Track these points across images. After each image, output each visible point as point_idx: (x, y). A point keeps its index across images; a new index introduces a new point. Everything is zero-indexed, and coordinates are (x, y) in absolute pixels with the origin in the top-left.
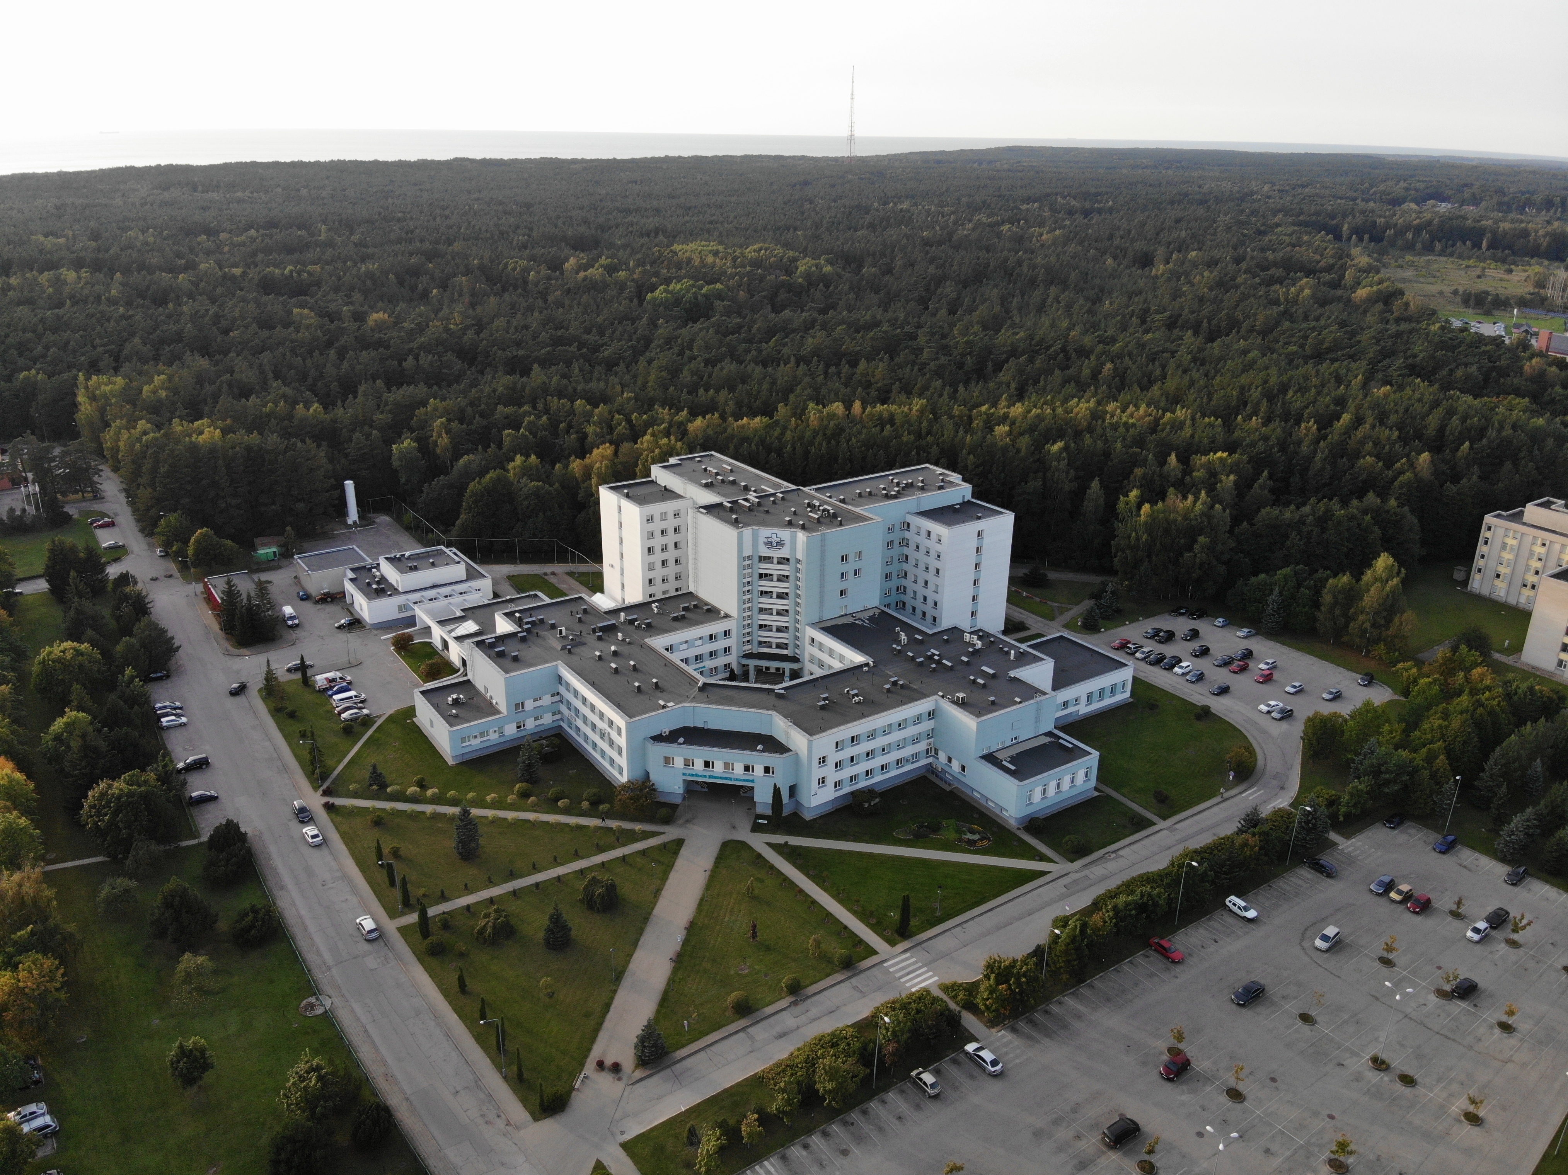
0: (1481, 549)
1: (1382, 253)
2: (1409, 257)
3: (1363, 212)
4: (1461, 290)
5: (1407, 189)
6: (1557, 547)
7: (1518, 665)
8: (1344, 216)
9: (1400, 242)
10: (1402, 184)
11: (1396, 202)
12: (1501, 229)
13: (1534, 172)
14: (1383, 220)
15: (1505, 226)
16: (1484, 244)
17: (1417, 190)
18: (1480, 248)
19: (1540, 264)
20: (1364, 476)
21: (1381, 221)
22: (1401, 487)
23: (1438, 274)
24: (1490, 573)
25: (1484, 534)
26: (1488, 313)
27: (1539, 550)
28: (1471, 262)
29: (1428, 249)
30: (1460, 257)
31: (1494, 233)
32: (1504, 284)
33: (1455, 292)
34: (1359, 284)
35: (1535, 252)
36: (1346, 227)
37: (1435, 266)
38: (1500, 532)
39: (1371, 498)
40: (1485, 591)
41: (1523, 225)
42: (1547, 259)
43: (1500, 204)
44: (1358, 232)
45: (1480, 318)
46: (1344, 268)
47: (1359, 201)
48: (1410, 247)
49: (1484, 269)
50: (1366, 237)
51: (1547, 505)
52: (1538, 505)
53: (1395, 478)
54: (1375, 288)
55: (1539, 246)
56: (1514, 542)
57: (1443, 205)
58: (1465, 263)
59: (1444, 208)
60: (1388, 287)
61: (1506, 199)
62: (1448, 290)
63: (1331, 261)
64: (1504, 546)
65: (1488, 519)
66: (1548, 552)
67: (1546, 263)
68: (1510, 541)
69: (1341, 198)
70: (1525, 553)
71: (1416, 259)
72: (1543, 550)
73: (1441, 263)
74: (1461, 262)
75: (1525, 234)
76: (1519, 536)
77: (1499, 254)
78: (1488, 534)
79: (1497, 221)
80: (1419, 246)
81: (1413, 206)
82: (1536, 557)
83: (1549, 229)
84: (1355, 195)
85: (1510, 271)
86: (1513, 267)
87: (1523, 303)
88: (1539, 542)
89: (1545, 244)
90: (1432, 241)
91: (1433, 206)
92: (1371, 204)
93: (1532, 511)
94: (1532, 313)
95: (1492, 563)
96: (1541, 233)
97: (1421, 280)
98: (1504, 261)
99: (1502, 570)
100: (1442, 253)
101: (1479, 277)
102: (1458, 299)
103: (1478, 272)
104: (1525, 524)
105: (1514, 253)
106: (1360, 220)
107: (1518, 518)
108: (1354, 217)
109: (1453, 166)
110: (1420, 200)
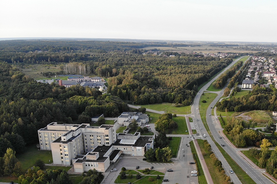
0: (40, 139)
1: (23, 65)
2: (30, 65)
3: (17, 55)
4: (43, 72)
5: (29, 48)
6: (57, 134)
7: (53, 165)
8: (12, 56)
9: (27, 62)
10: (28, 47)
11: (27, 52)
12: (52, 56)
13: (62, 42)
14: (22, 56)
15: (53, 55)
16: (49, 60)
17: (32, 48)
18: (48, 61)
19: (63, 64)
20: (4, 128)
21: (21, 57)
22: (14, 128)
23: (38, 69)
24: (44, 144)
25: (39, 135)
26: (50, 77)
27: (53, 136)
28: (46, 65)
29: (35, 63)
30: (43, 64)
31: (51, 57)
32: (54, 70)
33: (41, 73)
34: (13, 74)
35: (61, 61)
36: (12, 59)
37: (37, 67)
38: (43, 134)
39: (7, 134)
40: (45, 149)
41: (57, 55)
42: (65, 62)
43: (53, 50)
44: (16, 60)
45: (48, 79)
46: (9, 70)
47: (16, 52)
48: (30, 63)
49: (49, 66)
50: (18, 61)
51: (52, 125)
52: (50, 125)
53: (13, 126)
54: (17, 75)
55: (62, 60)
56: (47, 135)
57: (40, 51)
58: (45, 65)
59: (40, 52)
60: (21, 74)
61: (54, 49)
62: (39, 73)
63: (6, 69)
64: (45, 137)
65: (39, 131)
66: (55, 135)
67: (65, 63)
68: (46, 135)
69: (12, 52)
70: (50, 137)
71: (32, 66)
72: (54, 135)
73: (39, 66)
74: (43, 65)
75: (58, 57)
76: (47, 133)
77: (53, 62)
78: (40, 135)
79: (51, 54)
80: (32, 62)
81: (31, 52)
82: (53, 137)
83: (64, 55)
84: (15, 50)
85: (56, 66)
86: (56, 65)
87: (58, 74)
88: (52, 134)
89: (63, 59)
90: (36, 61)
91: (37, 52)
92: (20, 53)
93: (49, 127)
94: (61, 76)
95: (44, 142)
96: (62, 56)
97: (33, 71)
98: (54, 64)
99: (47, 143)
100: (39, 63)
101: (48, 68)
102: (42, 75)
103: (48, 67)
104: (48, 130)
105: (56, 62)
106: (16, 57)
107: (46, 129)
108: (14, 56)
109: (42, 41)
110: (33, 50)
